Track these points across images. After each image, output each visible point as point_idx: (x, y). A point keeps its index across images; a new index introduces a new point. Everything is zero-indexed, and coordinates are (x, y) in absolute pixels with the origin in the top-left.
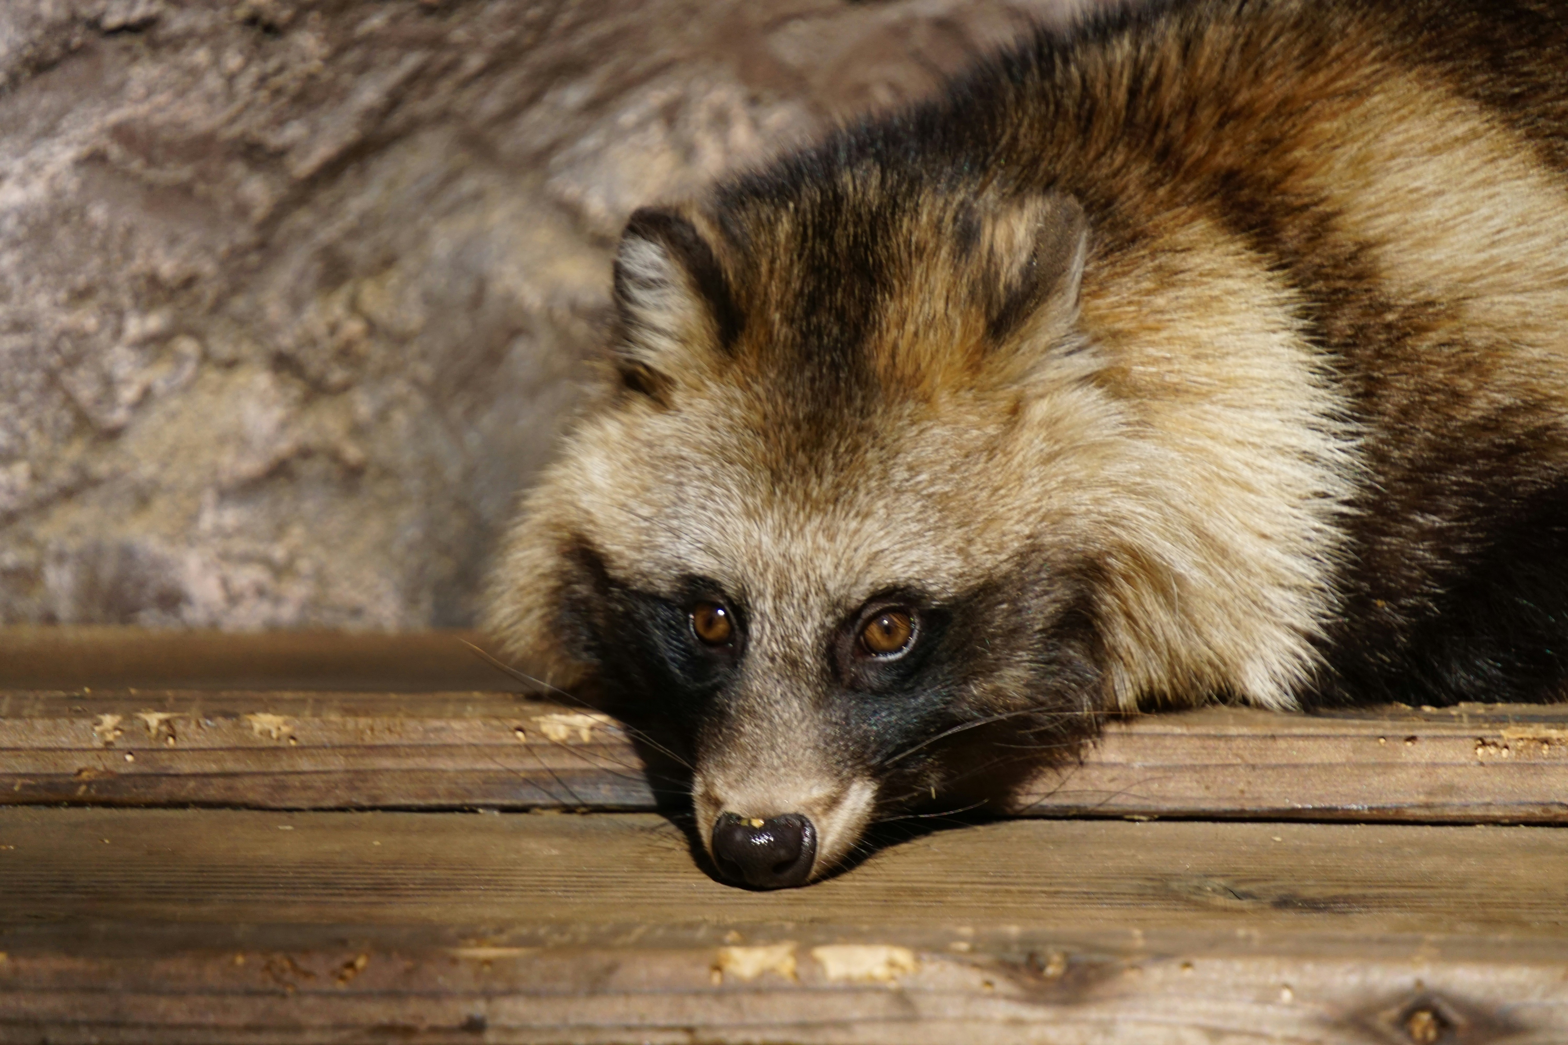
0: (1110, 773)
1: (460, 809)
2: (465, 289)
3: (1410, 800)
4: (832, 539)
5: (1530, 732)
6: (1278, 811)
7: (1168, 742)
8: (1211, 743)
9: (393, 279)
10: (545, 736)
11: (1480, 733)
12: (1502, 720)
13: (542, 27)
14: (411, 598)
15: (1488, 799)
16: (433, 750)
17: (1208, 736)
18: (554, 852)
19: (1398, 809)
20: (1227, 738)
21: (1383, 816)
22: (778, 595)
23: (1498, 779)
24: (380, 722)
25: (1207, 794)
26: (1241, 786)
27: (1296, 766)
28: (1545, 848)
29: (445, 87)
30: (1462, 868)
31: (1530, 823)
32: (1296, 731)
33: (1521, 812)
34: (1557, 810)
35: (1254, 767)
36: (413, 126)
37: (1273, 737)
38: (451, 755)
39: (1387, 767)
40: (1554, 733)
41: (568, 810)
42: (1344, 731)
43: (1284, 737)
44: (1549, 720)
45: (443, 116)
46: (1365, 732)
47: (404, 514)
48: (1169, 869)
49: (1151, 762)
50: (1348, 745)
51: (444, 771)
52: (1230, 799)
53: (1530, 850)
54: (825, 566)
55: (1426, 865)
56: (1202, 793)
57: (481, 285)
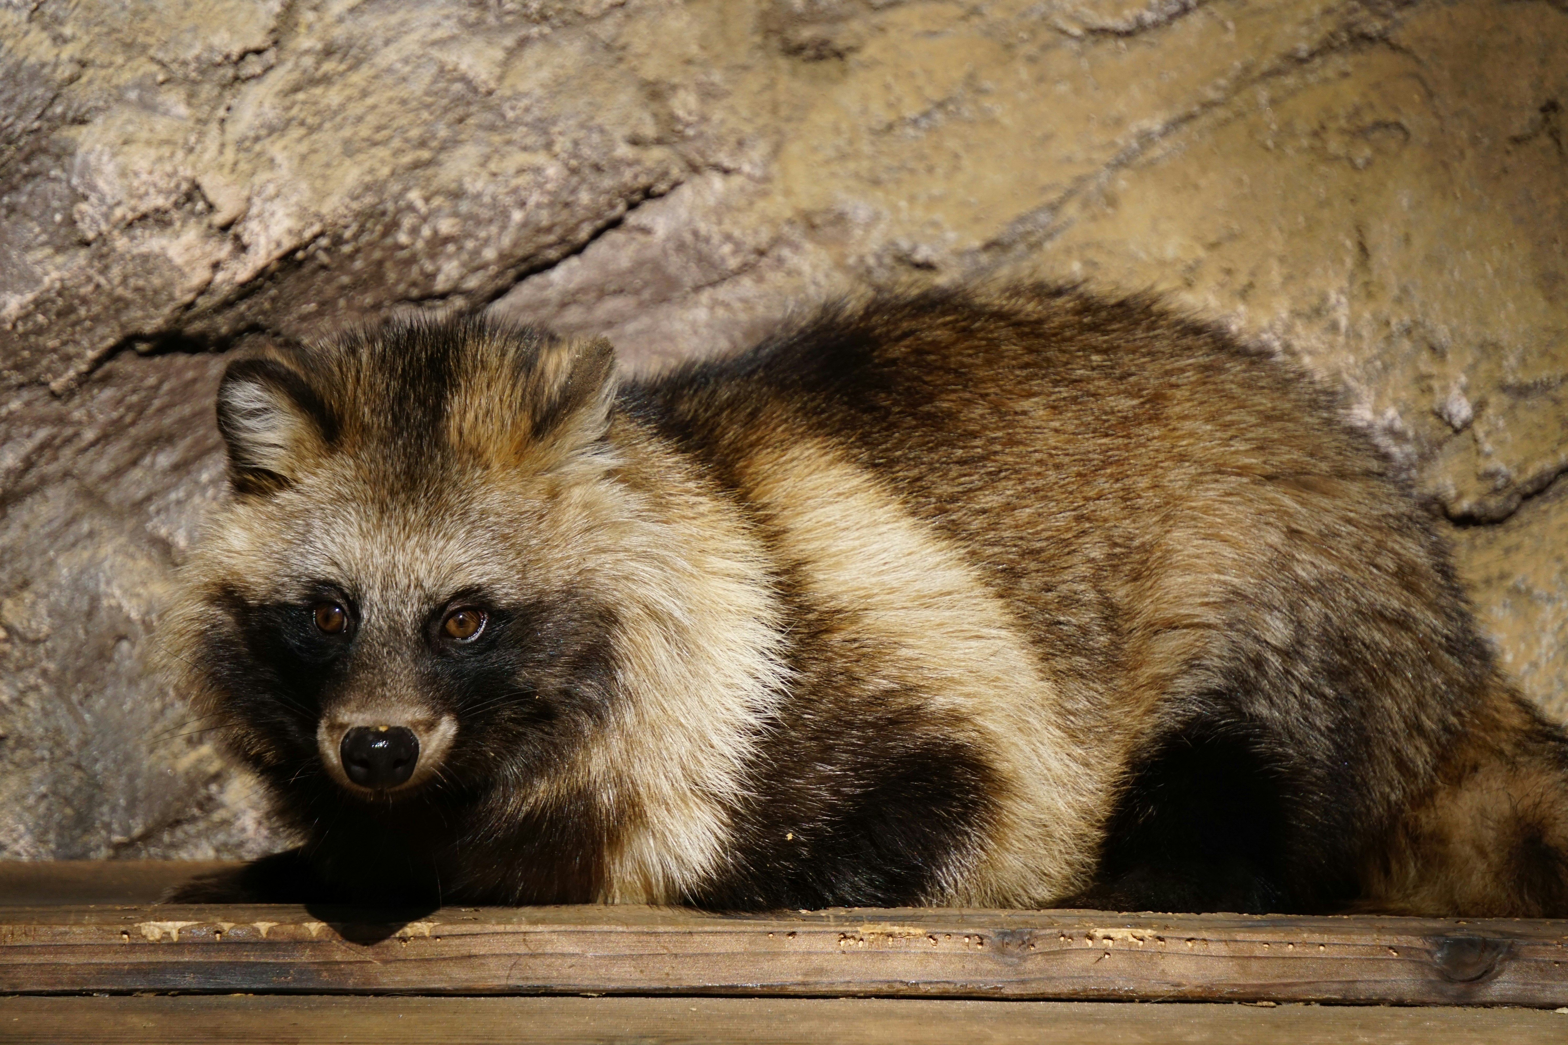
0: (570, 961)
1: (79, 993)
2: (84, 604)
3: (791, 980)
4: (426, 551)
5: (879, 928)
6: (694, 988)
7: (613, 937)
8: (645, 938)
9: (28, 597)
10: (145, 937)
11: (842, 929)
12: (858, 920)
13: (140, 410)
14: (41, 839)
15: (848, 979)
16: (58, 949)
17: (643, 933)
18: (151, 1025)
19: (783, 986)
20: (656, 934)
21: (771, 992)
22: (385, 588)
23: (856, 963)
24: (19, 929)
25: (641, 976)
26: (667, 970)
27: (707, 955)
28: (890, 1014)
29: (67, 453)
30: (830, 1030)
31: (879, 996)
32: (707, 929)
33: (872, 988)
34: (898, 986)
35: (676, 955)
36: (44, 481)
37: (690, 933)
38: (73, 953)
39: (774, 955)
40: (896, 929)
41: (162, 993)
42: (743, 928)
43: (698, 933)
44: (893, 920)
45: (67, 474)
46: (759, 929)
47: (35, 774)
48: (614, 1032)
49: (600, 953)
50: (746, 938)
51: (67, 965)
52: (658, 979)
53: (878, 1015)
54: (422, 570)
55: (803, 1027)
56: (637, 975)
57: (95, 600)
